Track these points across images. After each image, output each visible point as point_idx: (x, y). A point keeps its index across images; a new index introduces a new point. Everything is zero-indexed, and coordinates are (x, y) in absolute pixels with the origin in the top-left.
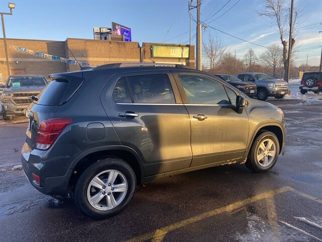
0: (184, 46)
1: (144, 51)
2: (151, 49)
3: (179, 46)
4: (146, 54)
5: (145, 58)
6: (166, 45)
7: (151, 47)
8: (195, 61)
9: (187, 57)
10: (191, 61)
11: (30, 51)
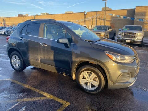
11: (114, 15)
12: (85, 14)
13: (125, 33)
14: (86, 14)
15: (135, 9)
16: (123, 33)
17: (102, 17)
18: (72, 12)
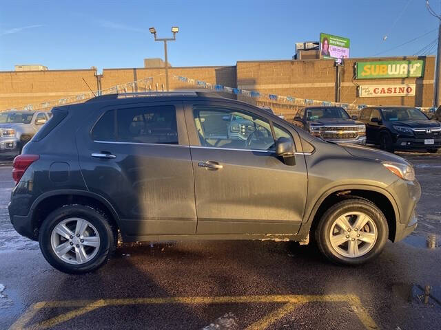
0: (414, 59)
1: (344, 71)
2: (354, 67)
3: (405, 59)
4: (346, 75)
5: (343, 81)
6: (380, 60)
7: (355, 64)
8: (433, 81)
9: (420, 75)
10: (425, 82)
11: (192, 80)
12: (97, 76)
13: (247, 126)
14: (101, 76)
15: (235, 67)
16: (244, 127)
17: (152, 84)
18: (41, 68)
